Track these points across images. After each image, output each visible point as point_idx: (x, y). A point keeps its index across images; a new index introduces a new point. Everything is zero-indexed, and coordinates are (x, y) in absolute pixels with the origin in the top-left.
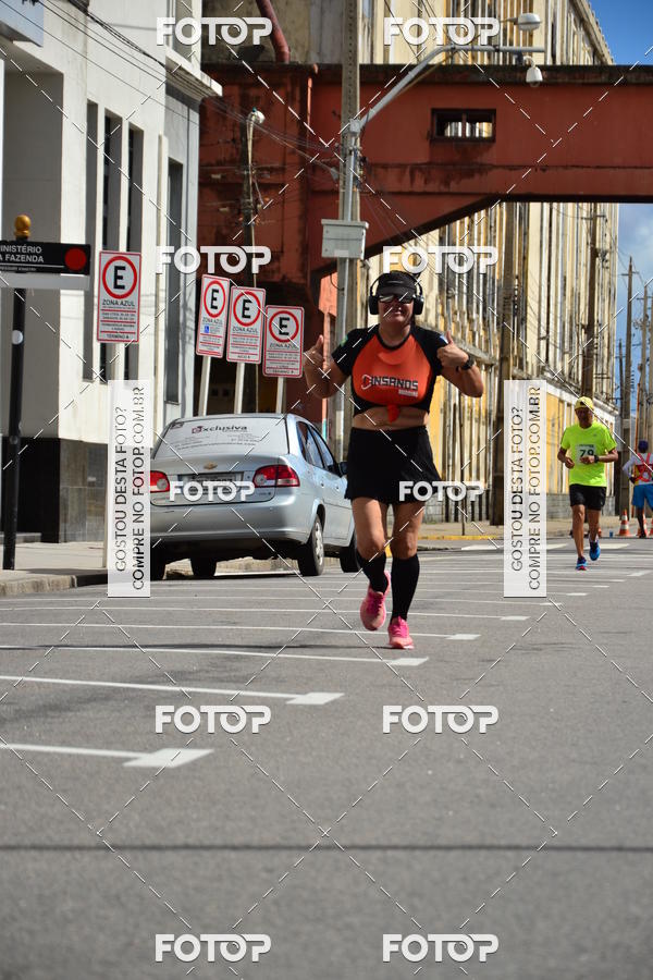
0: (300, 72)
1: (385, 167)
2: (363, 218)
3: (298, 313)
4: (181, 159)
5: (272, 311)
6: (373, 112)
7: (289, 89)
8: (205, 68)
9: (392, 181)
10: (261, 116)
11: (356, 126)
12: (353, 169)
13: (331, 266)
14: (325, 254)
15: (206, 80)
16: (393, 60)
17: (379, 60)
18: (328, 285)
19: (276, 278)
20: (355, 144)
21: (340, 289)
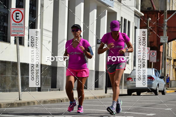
0: (157, 12)
1: (172, 27)
2: (167, 36)
3: (156, 51)
4: (137, 26)
5: (151, 51)
6: (169, 18)
7: (155, 14)
8: (141, 11)
9: (172, 30)
10: (150, 19)
11: (166, 20)
12: (166, 28)
13: (162, 44)
14: (161, 42)
15: (141, 13)
16: (173, 10)
17: (171, 10)
18: (161, 47)
19: (153, 46)
20: (166, 23)
21: (163, 48)
